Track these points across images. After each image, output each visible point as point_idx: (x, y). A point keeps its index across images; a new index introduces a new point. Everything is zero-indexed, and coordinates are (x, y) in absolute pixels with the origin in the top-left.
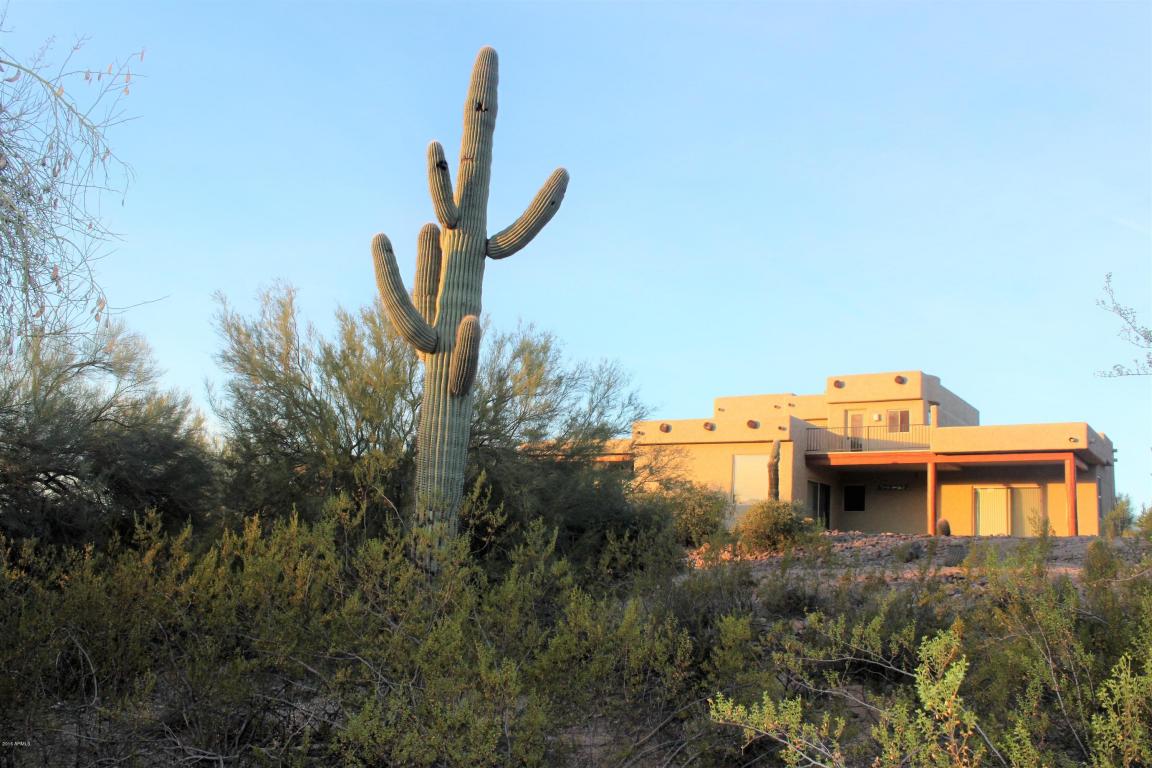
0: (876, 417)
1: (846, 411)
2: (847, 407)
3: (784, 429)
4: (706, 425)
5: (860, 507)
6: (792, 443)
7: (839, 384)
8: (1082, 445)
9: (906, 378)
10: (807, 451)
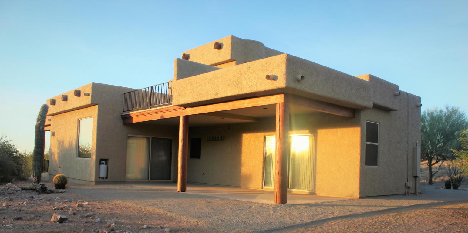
4: (62, 96)
5: (199, 156)
6: (96, 107)
7: (185, 57)
8: (281, 83)
9: (222, 43)
10: (123, 112)
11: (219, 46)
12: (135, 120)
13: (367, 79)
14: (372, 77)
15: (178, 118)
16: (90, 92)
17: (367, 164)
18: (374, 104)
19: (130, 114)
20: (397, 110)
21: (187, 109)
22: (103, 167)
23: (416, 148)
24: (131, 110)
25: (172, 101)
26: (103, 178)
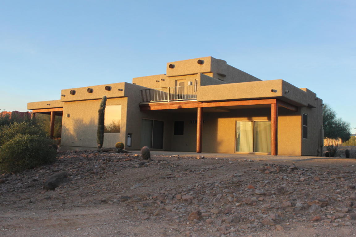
0: (189, 83)
1: (176, 81)
2: (177, 78)
3: (122, 90)
4: (88, 89)
5: (182, 133)
6: (126, 98)
7: (172, 66)
8: (279, 94)
9: (203, 61)
10: (140, 102)
11: (201, 62)
12: (152, 108)
13: (305, 91)
14: (307, 90)
15: (197, 109)
16: (123, 88)
17: (303, 138)
18: (308, 105)
19: (149, 104)
20: (315, 107)
21: (203, 103)
22: (129, 139)
23: (322, 130)
24: (149, 102)
25: (196, 98)
26: (129, 146)
